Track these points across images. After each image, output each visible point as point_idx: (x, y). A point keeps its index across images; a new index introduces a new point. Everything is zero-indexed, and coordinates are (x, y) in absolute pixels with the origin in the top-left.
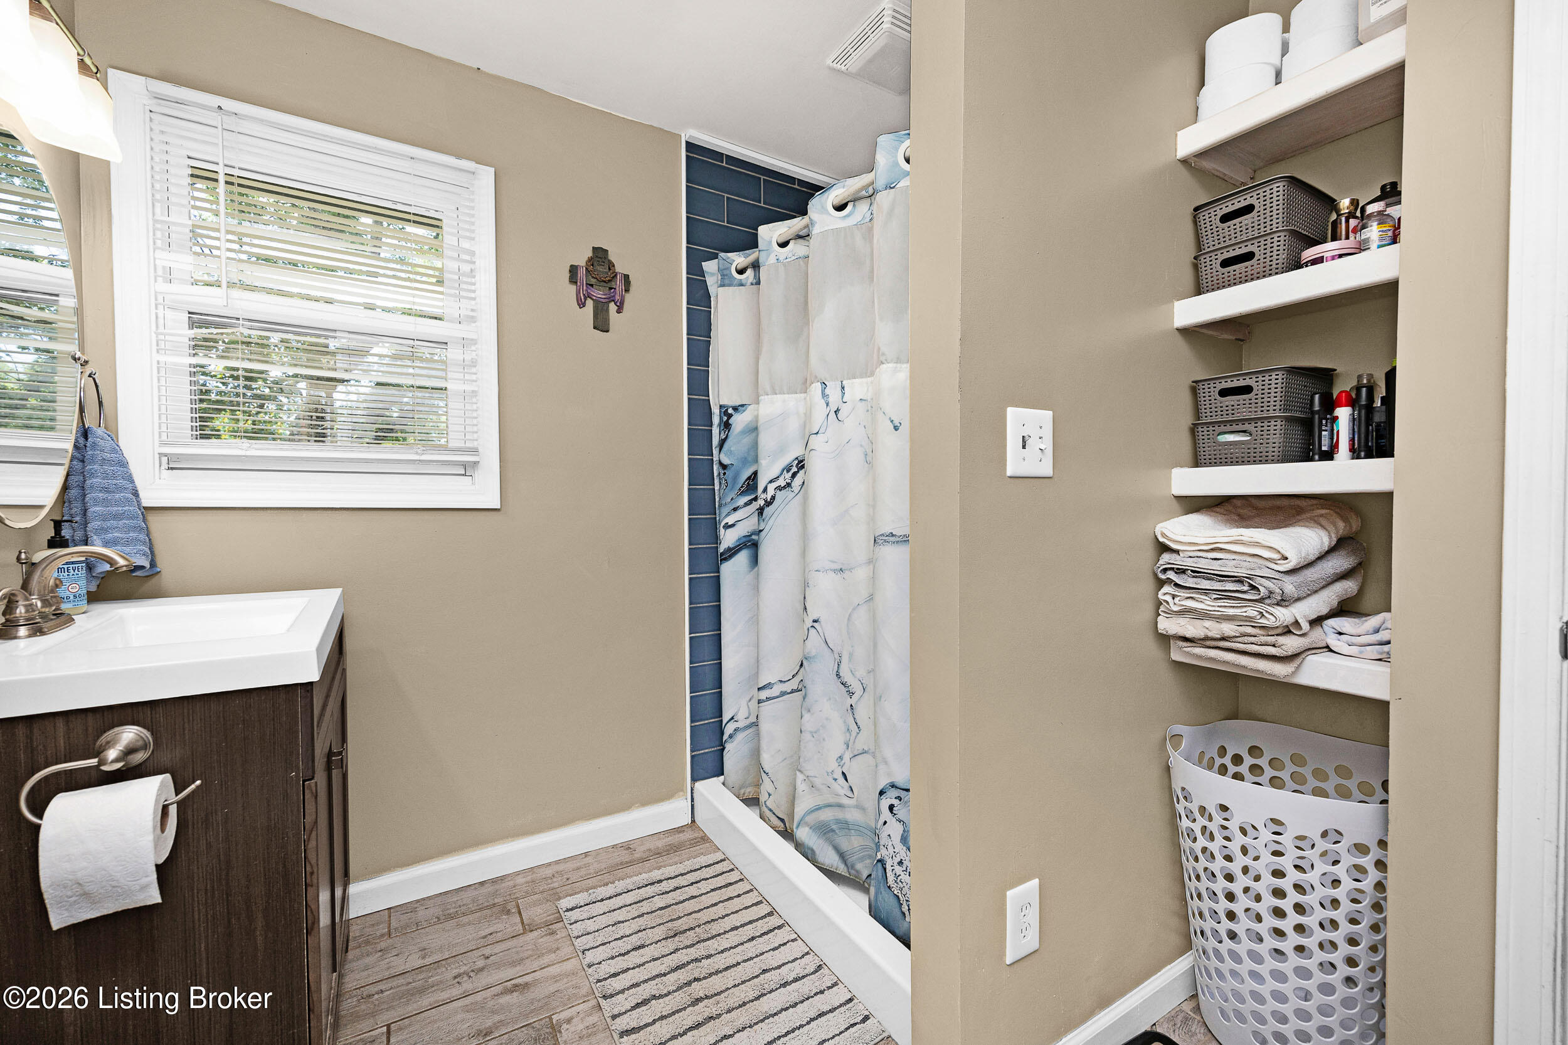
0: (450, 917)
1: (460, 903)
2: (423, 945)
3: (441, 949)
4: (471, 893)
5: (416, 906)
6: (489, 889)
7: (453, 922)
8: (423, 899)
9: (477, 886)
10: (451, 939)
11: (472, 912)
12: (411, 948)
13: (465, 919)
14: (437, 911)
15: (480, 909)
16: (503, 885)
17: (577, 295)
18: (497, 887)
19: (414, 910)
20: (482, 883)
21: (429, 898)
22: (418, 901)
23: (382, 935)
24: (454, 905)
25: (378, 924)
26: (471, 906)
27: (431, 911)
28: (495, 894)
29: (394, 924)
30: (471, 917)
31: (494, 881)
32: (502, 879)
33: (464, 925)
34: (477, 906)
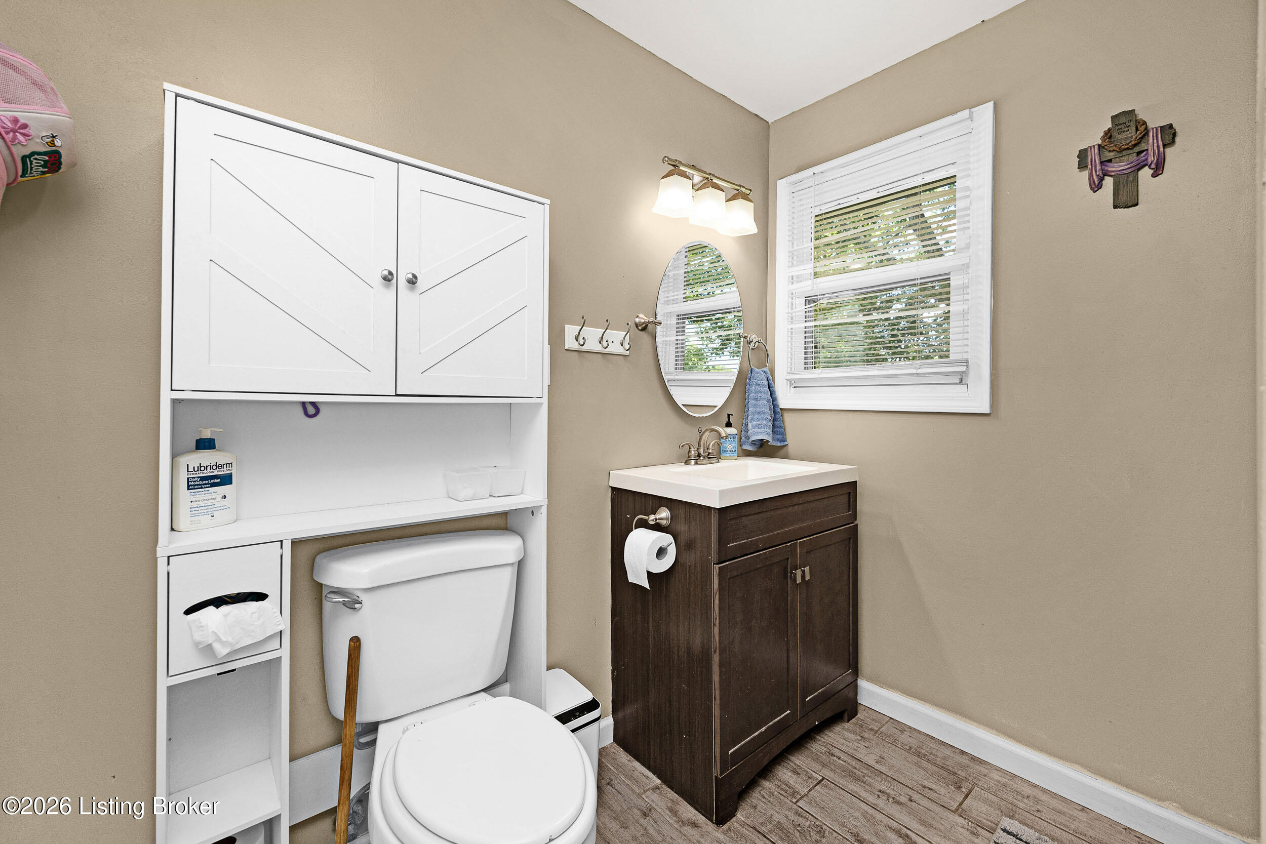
0: (919, 755)
1: (934, 751)
2: (885, 755)
3: (892, 767)
4: (948, 752)
5: (906, 729)
6: (964, 760)
7: (916, 759)
8: (915, 730)
9: (957, 751)
10: (903, 768)
11: (935, 764)
12: (877, 750)
13: (925, 764)
14: (913, 742)
15: (943, 767)
16: (977, 767)
17: (1089, 180)
18: (972, 764)
19: (902, 731)
20: (963, 753)
21: (919, 732)
22: (910, 728)
23: (872, 730)
24: (928, 749)
25: (876, 721)
26: (939, 759)
27: (912, 741)
28: (964, 767)
29: (883, 729)
30: (929, 766)
31: (974, 759)
32: (981, 762)
33: (920, 767)
34: (943, 763)
